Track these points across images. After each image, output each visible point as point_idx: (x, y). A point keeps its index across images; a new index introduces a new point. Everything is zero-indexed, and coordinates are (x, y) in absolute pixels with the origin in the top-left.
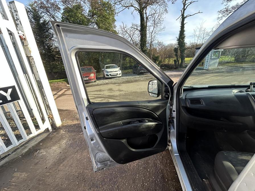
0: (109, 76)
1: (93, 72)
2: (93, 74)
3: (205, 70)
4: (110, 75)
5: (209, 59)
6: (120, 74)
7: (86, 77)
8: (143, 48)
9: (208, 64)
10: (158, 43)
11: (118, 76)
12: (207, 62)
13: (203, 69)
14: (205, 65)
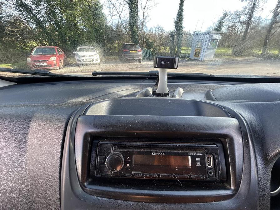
0: (81, 62)
1: (56, 54)
2: (55, 57)
3: (200, 61)
4: (83, 60)
5: (206, 48)
6: (97, 60)
7: (43, 61)
8: (133, 28)
9: (204, 55)
10: (158, 27)
11: (94, 62)
12: (203, 51)
13: (198, 60)
14: (201, 56)
